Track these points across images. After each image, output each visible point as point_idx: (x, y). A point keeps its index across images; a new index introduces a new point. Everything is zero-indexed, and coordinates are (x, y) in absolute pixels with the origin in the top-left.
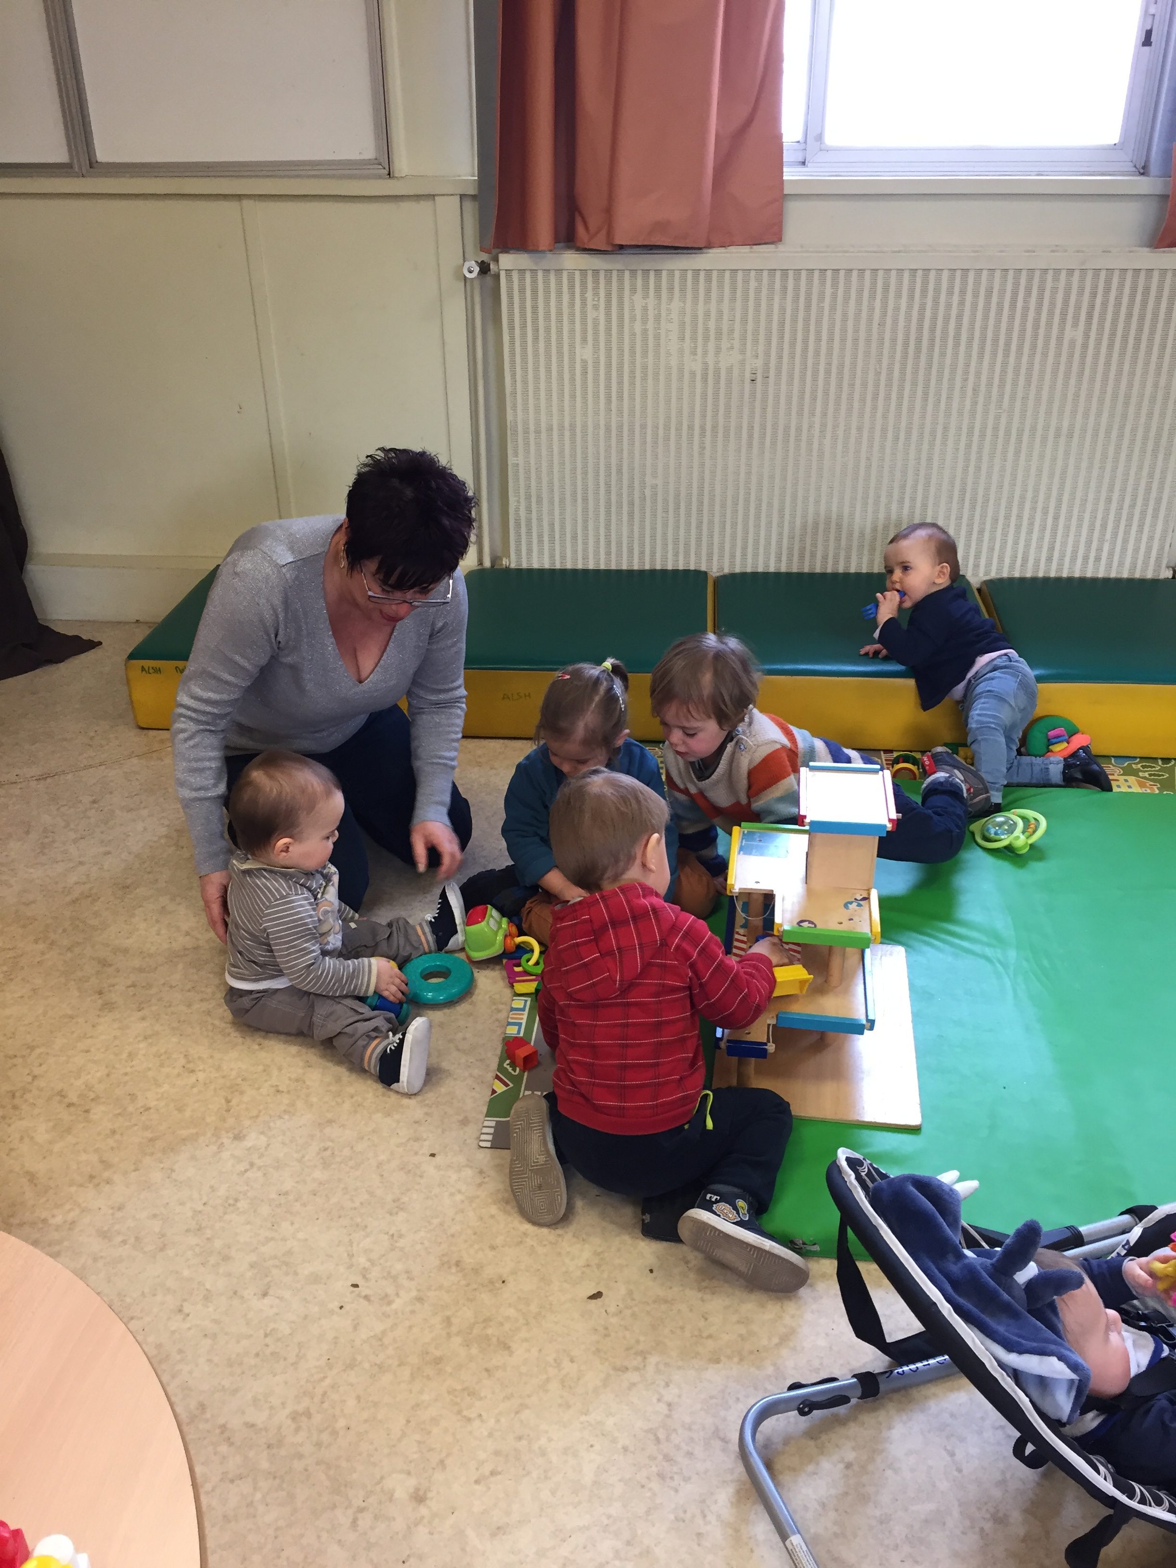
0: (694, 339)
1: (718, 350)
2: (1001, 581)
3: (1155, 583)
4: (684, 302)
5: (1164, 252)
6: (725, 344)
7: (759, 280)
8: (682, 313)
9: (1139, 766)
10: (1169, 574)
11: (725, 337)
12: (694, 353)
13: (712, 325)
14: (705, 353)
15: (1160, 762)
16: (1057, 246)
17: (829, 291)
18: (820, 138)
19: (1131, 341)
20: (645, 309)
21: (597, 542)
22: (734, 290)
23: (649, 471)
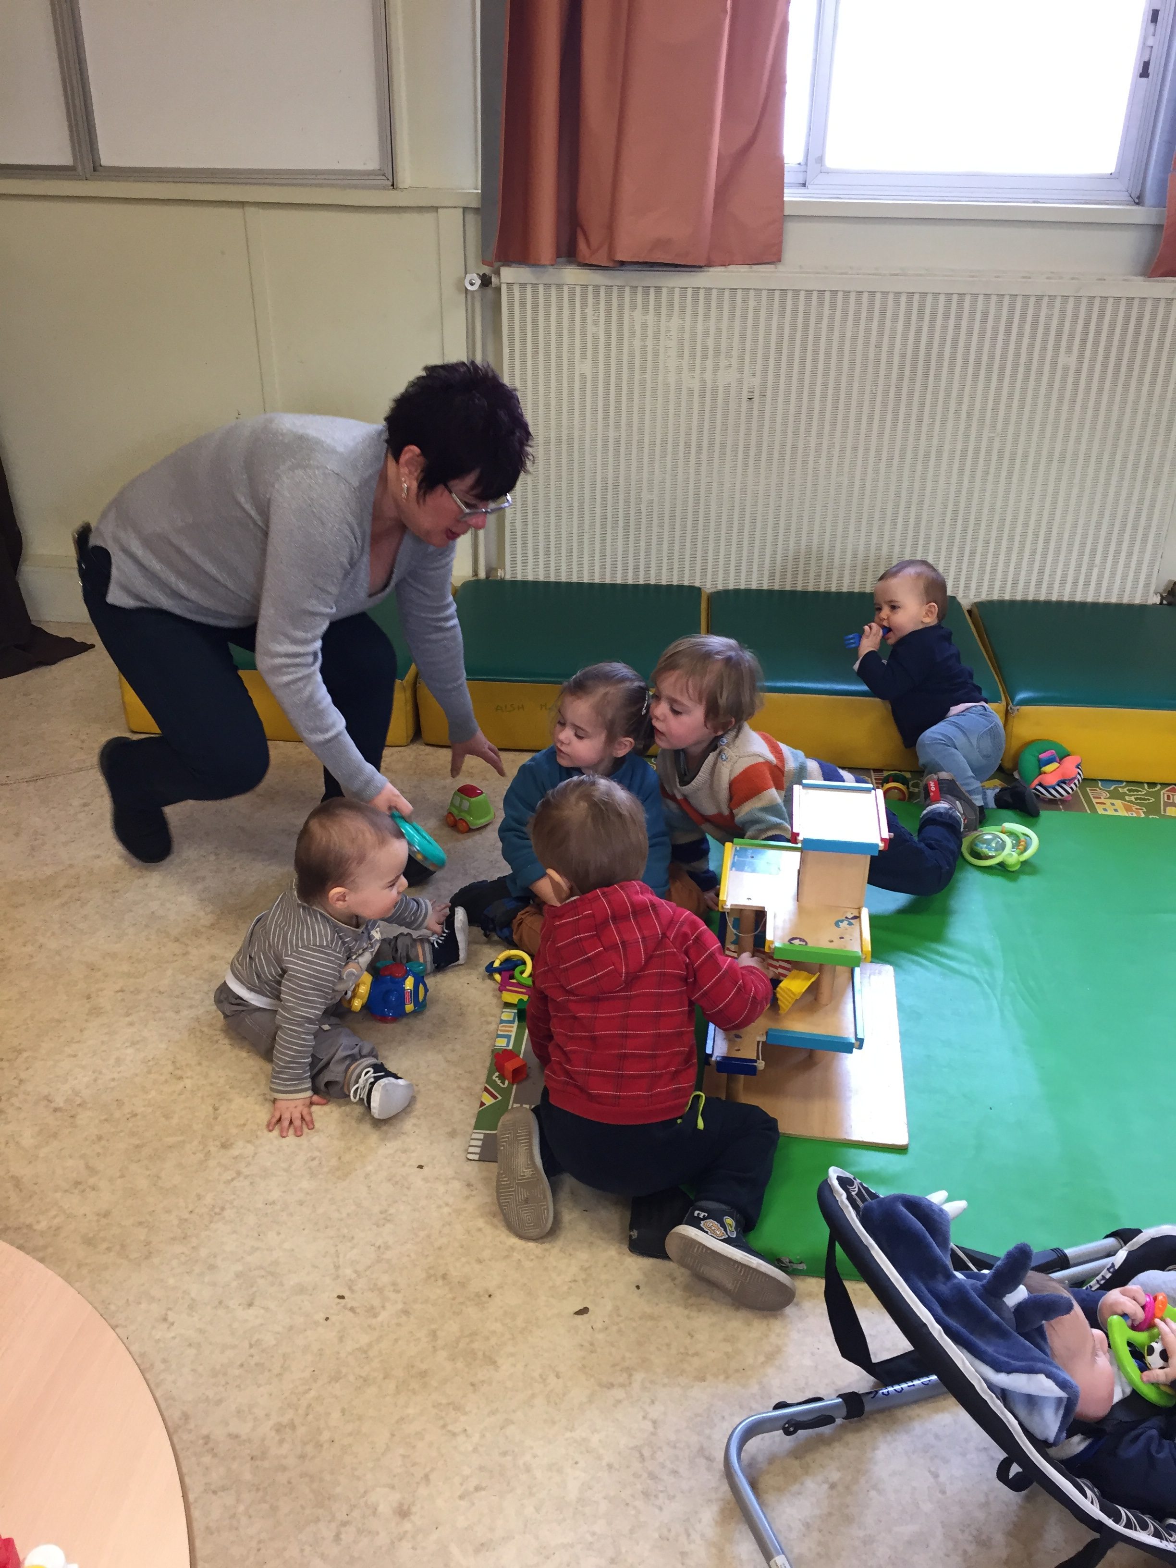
0: (693, 356)
1: (716, 369)
2: (991, 603)
3: (1143, 608)
4: (683, 319)
5: (1158, 281)
6: (723, 363)
7: (758, 298)
8: (682, 329)
9: (1125, 790)
10: (1157, 600)
11: (723, 355)
12: (692, 369)
13: (711, 342)
14: (703, 370)
15: (1146, 786)
16: (1052, 273)
17: (827, 312)
18: (820, 160)
19: (1124, 369)
20: (644, 326)
21: (592, 556)
22: (733, 310)
23: (645, 485)
